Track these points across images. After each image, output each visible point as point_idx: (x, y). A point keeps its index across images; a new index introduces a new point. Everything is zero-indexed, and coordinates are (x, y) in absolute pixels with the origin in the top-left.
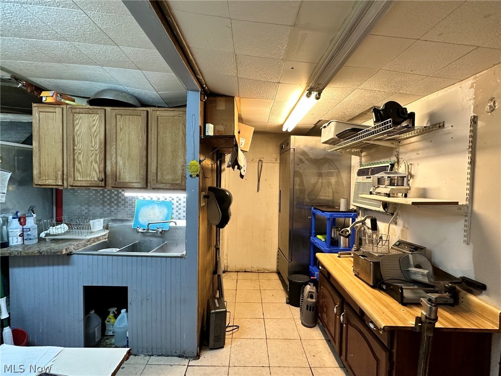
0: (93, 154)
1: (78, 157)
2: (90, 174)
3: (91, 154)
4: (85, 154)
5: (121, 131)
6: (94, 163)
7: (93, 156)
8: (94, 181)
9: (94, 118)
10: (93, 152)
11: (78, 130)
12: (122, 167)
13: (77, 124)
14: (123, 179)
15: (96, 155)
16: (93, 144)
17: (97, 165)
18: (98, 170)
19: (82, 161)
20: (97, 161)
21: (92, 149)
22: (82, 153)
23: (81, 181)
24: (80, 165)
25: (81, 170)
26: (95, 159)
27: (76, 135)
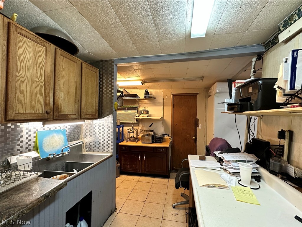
0: (38, 86)
1: (20, 86)
2: (35, 106)
3: (36, 85)
4: (29, 83)
5: (63, 70)
6: (38, 95)
7: (38, 88)
8: (39, 113)
9: (40, 49)
10: (38, 83)
11: (21, 55)
12: (63, 101)
13: (21, 47)
14: (63, 112)
15: (42, 87)
16: (39, 75)
17: (42, 97)
18: (43, 103)
19: (25, 90)
20: (42, 94)
21: (37, 80)
22: (25, 82)
23: (24, 113)
24: (22, 95)
25: (23, 101)
26: (40, 91)
27: (19, 59)
